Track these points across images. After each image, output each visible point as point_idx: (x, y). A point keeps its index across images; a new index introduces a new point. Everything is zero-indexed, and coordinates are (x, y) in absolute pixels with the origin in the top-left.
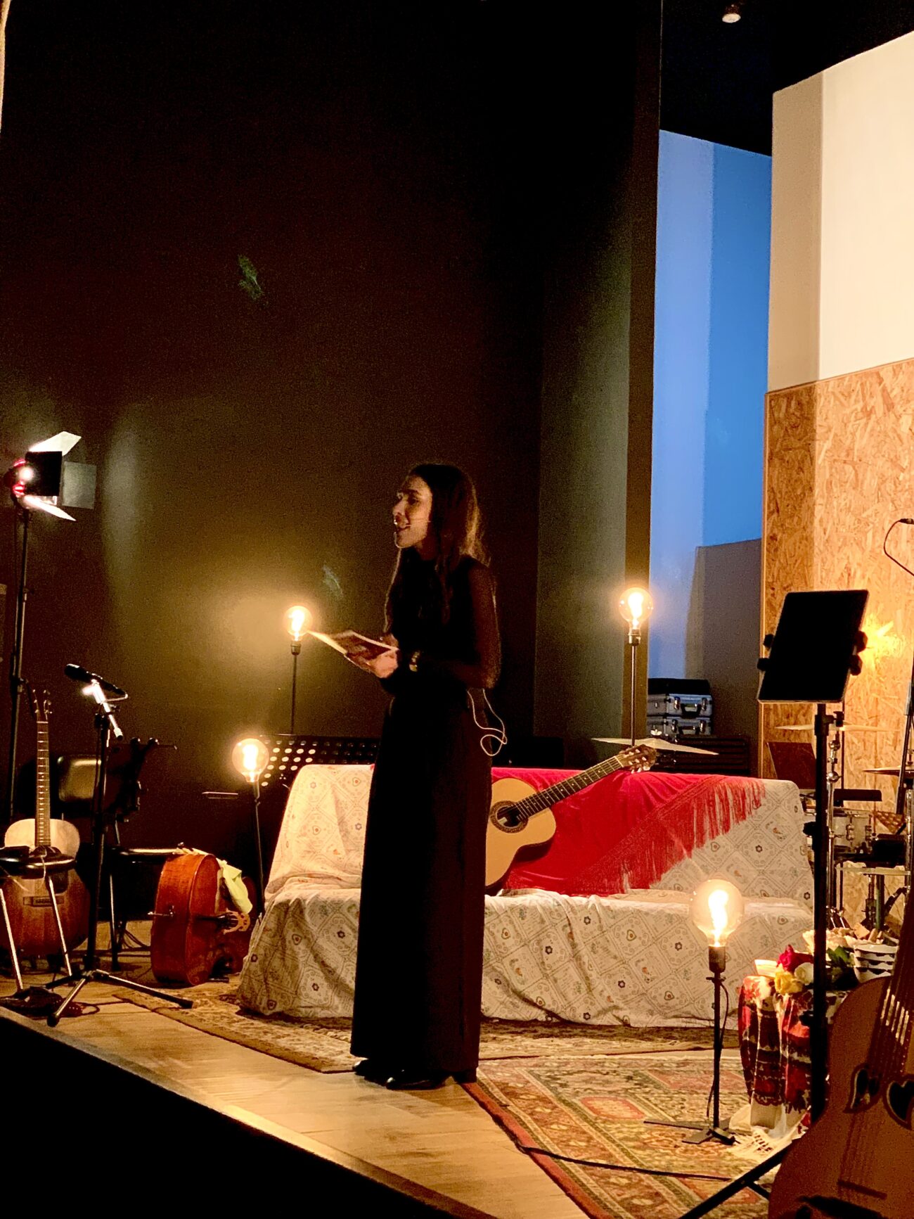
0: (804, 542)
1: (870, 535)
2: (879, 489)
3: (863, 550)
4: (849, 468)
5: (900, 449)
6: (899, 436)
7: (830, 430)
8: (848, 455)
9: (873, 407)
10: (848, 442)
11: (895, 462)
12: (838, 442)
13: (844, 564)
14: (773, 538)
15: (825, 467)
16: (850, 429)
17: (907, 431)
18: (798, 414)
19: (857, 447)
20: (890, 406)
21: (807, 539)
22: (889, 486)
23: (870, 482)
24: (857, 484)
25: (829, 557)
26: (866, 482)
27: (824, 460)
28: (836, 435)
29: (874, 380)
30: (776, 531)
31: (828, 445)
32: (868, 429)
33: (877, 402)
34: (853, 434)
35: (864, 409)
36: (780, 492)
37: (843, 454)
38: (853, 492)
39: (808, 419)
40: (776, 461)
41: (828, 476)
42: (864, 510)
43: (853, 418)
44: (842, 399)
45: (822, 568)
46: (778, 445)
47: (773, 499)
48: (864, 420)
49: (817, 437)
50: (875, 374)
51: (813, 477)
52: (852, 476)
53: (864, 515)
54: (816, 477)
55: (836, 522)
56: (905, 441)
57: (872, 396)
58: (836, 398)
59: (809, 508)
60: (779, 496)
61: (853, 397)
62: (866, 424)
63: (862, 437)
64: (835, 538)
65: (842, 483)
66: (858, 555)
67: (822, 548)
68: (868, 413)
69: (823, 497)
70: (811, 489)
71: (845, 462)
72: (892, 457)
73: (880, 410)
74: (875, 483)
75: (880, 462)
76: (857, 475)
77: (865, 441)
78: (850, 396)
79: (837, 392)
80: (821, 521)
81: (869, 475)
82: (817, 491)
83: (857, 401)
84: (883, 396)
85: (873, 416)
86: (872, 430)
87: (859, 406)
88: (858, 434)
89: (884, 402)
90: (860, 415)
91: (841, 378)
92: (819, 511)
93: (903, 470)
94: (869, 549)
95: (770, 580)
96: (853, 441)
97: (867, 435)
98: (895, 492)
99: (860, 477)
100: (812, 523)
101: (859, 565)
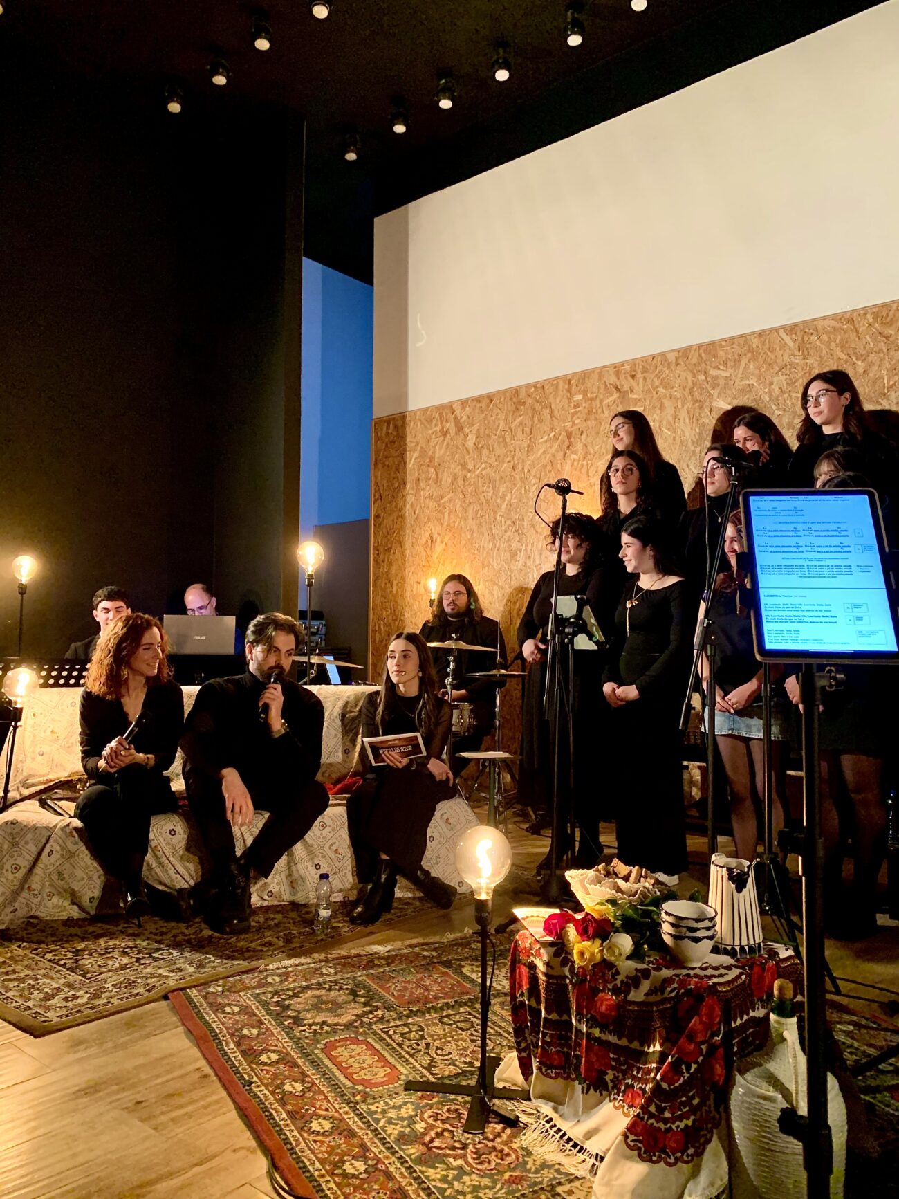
0: (400, 519)
1: (446, 514)
2: (453, 484)
3: (442, 524)
4: (432, 470)
5: (467, 457)
6: (466, 448)
7: (417, 444)
8: (430, 461)
9: (448, 429)
10: (431, 453)
11: (464, 465)
12: (423, 453)
13: (427, 534)
14: (378, 516)
15: (414, 469)
16: (432, 444)
17: (472, 445)
18: (395, 434)
19: (437, 456)
20: (460, 429)
21: (402, 517)
22: (460, 482)
23: (446, 479)
24: (437, 481)
25: (417, 529)
26: (444, 479)
27: (414, 465)
28: (422, 448)
29: (448, 411)
30: (380, 512)
31: (416, 454)
32: (445, 444)
33: (450, 425)
34: (434, 447)
35: (442, 430)
36: (383, 486)
37: (428, 460)
38: (435, 486)
39: (402, 437)
40: (380, 466)
41: (416, 475)
42: (442, 498)
43: (434, 436)
44: (426, 423)
45: (413, 537)
46: (381, 455)
47: (378, 491)
48: (442, 438)
49: (408, 449)
50: (450, 407)
51: (406, 476)
52: (434, 475)
53: (442, 501)
54: (408, 476)
55: (423, 505)
56: (471, 451)
57: (447, 421)
58: (422, 423)
59: (403, 496)
60: (382, 488)
61: (434, 422)
62: (444, 440)
63: (440, 449)
64: (422, 516)
65: (427, 480)
66: (438, 528)
67: (412, 522)
68: (445, 433)
69: (413, 488)
70: (405, 484)
71: (429, 466)
72: (462, 462)
73: (453, 431)
74: (450, 479)
75: (453, 466)
76: (437, 474)
77: (442, 452)
78: (431, 421)
79: (422, 419)
80: (412, 506)
81: (445, 474)
82: (408, 485)
83: (436, 425)
84: (455, 421)
85: (448, 436)
86: (448, 444)
87: (438, 428)
88: (437, 447)
89: (456, 426)
90: (439, 434)
91: (425, 410)
92: (410, 499)
93: (470, 471)
94: (446, 524)
95: (376, 544)
96: (434, 452)
97: (444, 448)
98: (464, 485)
99: (440, 476)
100: (405, 506)
101: (439, 534)
